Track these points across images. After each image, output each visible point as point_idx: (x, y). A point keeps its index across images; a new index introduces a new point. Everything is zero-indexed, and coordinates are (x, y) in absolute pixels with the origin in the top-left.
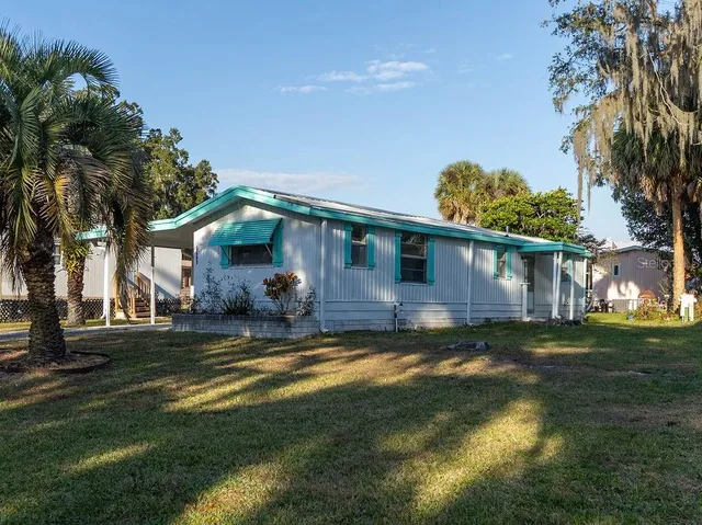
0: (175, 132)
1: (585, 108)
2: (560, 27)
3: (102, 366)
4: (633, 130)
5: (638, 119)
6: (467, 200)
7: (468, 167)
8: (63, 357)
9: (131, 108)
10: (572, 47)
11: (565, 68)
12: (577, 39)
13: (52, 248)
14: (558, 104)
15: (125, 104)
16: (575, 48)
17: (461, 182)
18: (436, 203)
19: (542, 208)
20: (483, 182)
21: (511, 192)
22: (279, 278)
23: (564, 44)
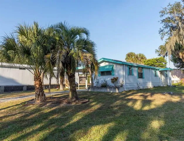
2: (162, 22)
4: (180, 43)
5: (181, 41)
6: (132, 60)
7: (132, 53)
10: (163, 26)
11: (162, 31)
12: (165, 25)
14: (162, 38)
17: (131, 56)
19: (158, 61)
20: (136, 56)
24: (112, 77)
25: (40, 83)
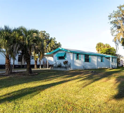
0: (55, 38)
1: (115, 35)
2: (111, 23)
3: (37, 74)
7: (101, 43)
8: (31, 73)
9: (48, 34)
11: (112, 29)
12: (114, 25)
13: (30, 57)
15: (47, 34)
16: (114, 26)
17: (100, 46)
18: (96, 49)
19: (110, 50)
20: (103, 46)
21: (108, 47)
22: (65, 61)
23: (112, 25)
24: (64, 61)
25: (9, 63)
